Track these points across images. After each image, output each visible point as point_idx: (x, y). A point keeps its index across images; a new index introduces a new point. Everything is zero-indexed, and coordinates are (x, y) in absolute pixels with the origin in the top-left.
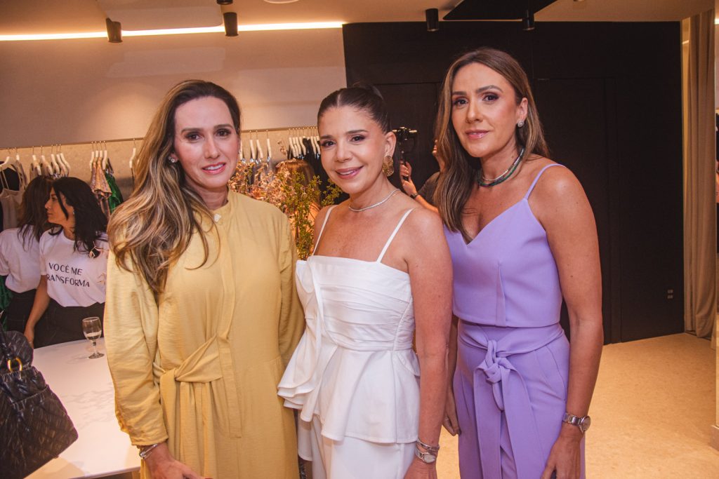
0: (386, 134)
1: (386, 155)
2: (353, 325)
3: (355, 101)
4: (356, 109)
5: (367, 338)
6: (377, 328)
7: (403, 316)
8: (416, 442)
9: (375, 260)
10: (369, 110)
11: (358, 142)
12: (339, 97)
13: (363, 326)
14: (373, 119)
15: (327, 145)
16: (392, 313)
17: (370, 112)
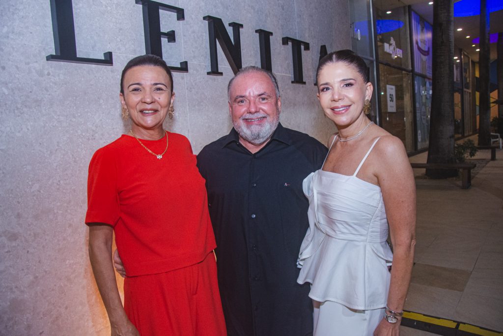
0: (366, 84)
1: (366, 99)
2: (336, 221)
3: (346, 59)
4: (347, 64)
5: (345, 231)
6: (352, 225)
7: (374, 217)
8: (385, 308)
9: (352, 174)
10: (356, 65)
11: (348, 88)
12: (334, 56)
13: (342, 222)
14: (358, 71)
15: (325, 90)
16: (365, 214)
17: (356, 67)
